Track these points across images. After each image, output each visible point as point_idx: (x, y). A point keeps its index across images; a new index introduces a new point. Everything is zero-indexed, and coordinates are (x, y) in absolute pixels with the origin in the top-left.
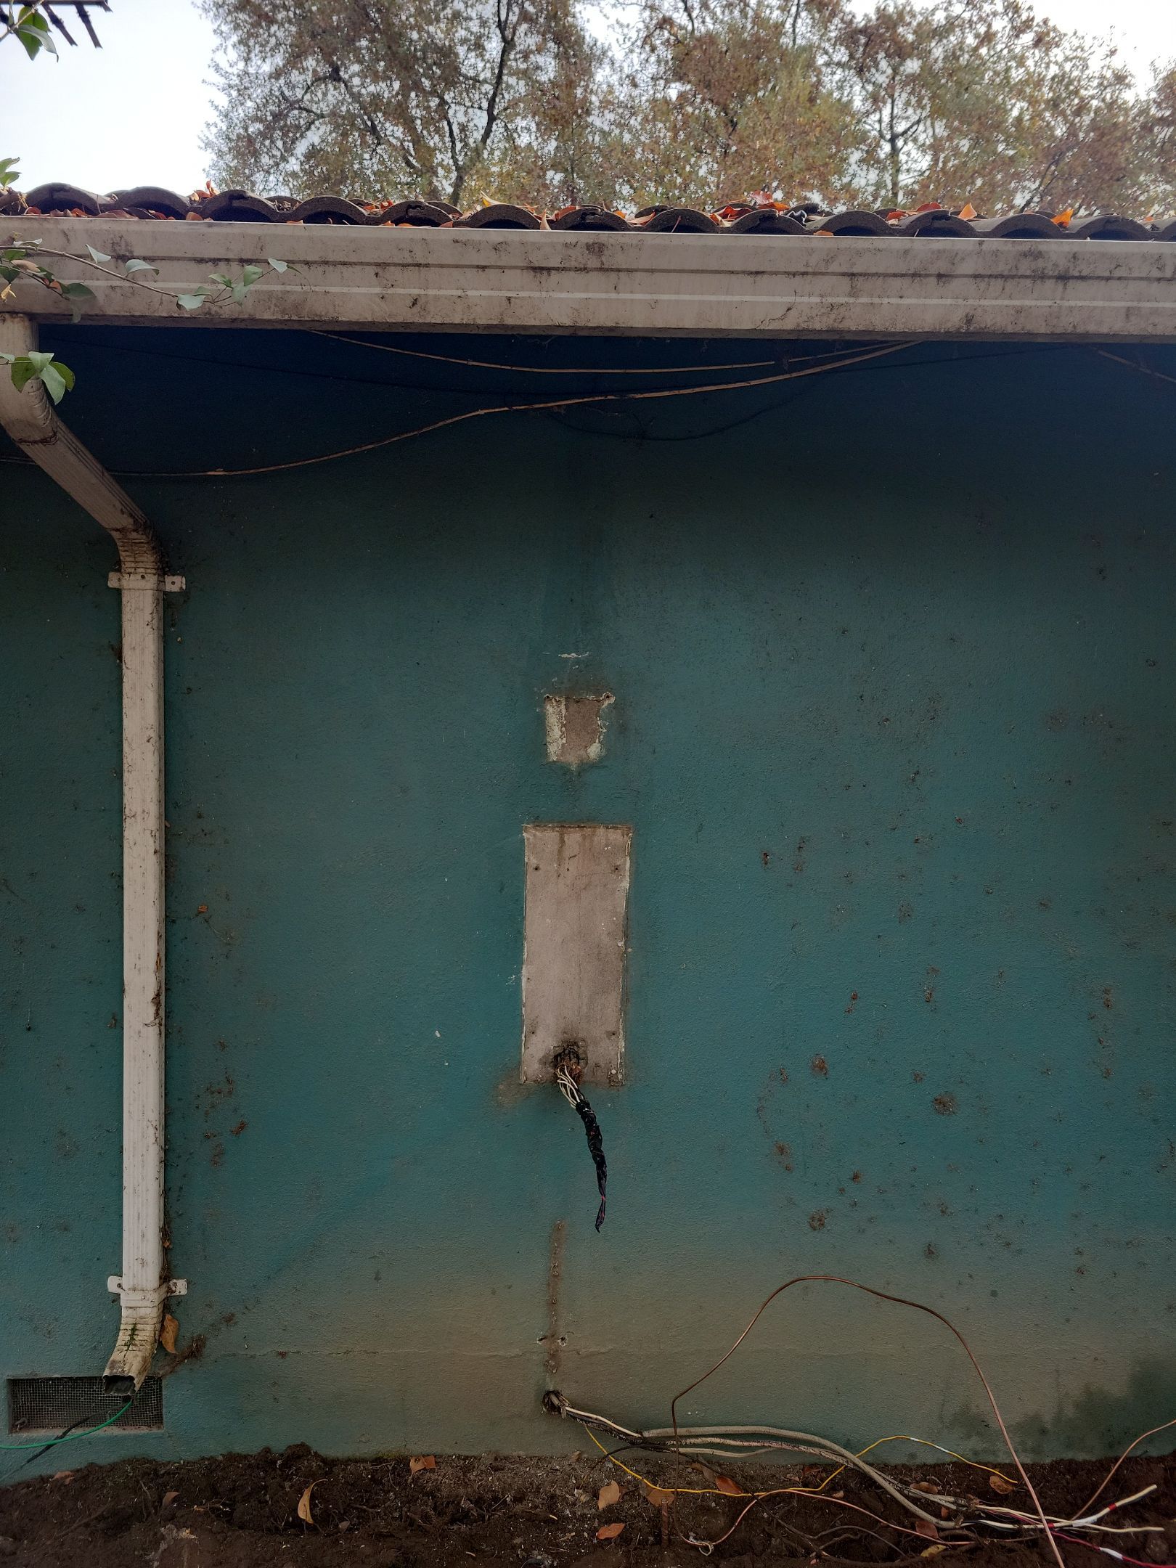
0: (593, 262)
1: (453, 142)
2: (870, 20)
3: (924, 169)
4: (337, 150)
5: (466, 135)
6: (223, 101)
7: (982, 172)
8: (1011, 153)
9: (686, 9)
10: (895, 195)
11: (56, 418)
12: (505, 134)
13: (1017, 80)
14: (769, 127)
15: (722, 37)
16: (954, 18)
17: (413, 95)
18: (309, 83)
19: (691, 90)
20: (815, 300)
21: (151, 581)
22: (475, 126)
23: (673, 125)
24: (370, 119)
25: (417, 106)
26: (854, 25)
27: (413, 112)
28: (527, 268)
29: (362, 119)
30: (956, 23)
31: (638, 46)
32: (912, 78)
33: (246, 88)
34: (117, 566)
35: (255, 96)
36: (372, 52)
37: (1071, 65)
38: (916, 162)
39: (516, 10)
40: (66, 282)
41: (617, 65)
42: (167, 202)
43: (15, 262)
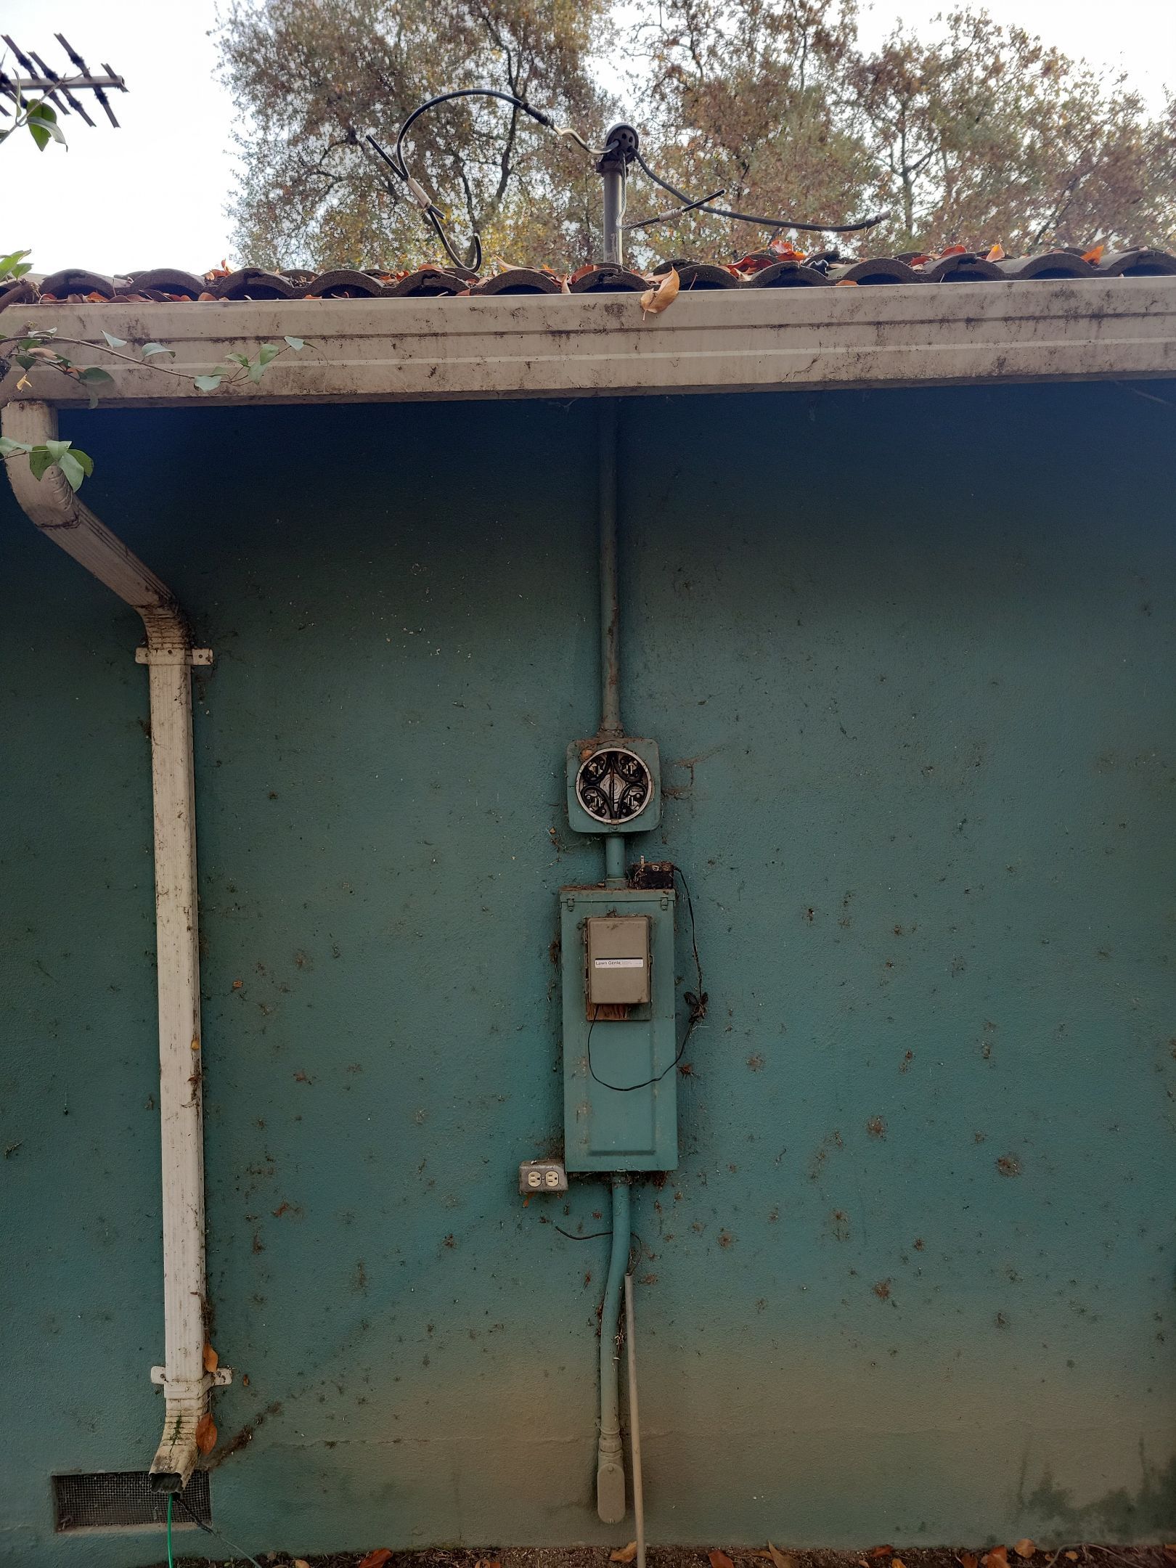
0: (613, 323)
1: (470, 198)
2: (877, 58)
3: (936, 201)
4: (356, 211)
5: (481, 190)
6: (244, 170)
7: (997, 201)
8: (1024, 180)
9: (694, 57)
10: (909, 227)
11: (77, 502)
12: (520, 188)
13: (1027, 109)
14: (781, 169)
15: (731, 82)
16: (961, 52)
17: (428, 154)
18: (327, 148)
19: (702, 135)
20: (841, 350)
21: (179, 655)
22: (490, 180)
23: (685, 170)
24: (387, 179)
25: (433, 165)
26: (861, 64)
27: (429, 171)
28: (546, 332)
29: (380, 180)
30: (964, 56)
31: (648, 96)
32: (921, 112)
33: (265, 156)
34: (144, 642)
35: (274, 163)
36: (386, 114)
37: (1081, 90)
38: (928, 193)
39: (527, 66)
40: (84, 368)
41: (628, 115)
42: (182, 283)
43: (32, 350)
